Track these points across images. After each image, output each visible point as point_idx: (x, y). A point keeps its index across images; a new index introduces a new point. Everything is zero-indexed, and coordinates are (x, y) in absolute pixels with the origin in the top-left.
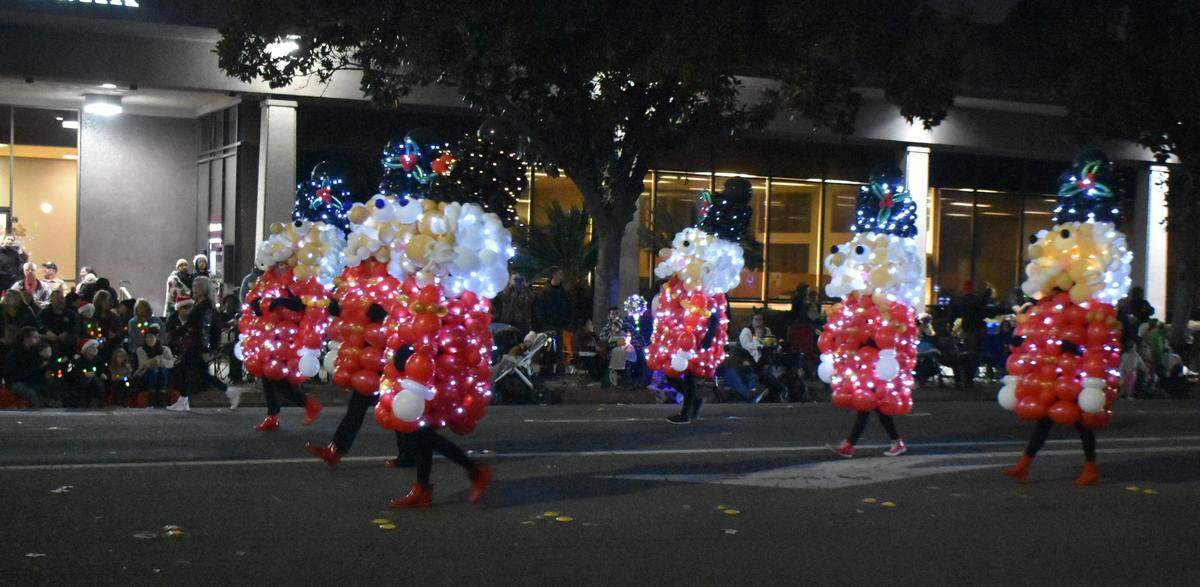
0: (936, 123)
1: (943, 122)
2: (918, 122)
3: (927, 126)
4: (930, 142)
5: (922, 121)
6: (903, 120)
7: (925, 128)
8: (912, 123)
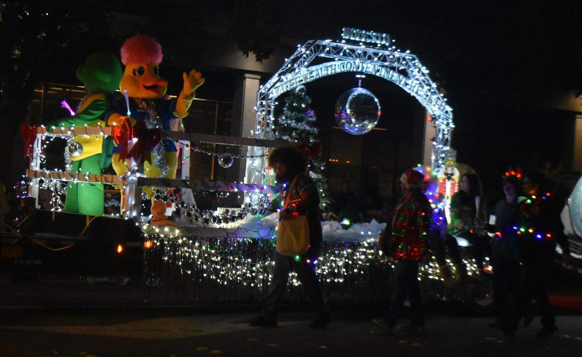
0: (266, 57)
1: (271, 57)
2: (252, 56)
3: (259, 59)
4: (262, 71)
5: (255, 55)
6: (241, 53)
7: (257, 60)
8: (247, 56)
